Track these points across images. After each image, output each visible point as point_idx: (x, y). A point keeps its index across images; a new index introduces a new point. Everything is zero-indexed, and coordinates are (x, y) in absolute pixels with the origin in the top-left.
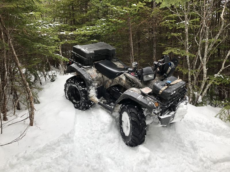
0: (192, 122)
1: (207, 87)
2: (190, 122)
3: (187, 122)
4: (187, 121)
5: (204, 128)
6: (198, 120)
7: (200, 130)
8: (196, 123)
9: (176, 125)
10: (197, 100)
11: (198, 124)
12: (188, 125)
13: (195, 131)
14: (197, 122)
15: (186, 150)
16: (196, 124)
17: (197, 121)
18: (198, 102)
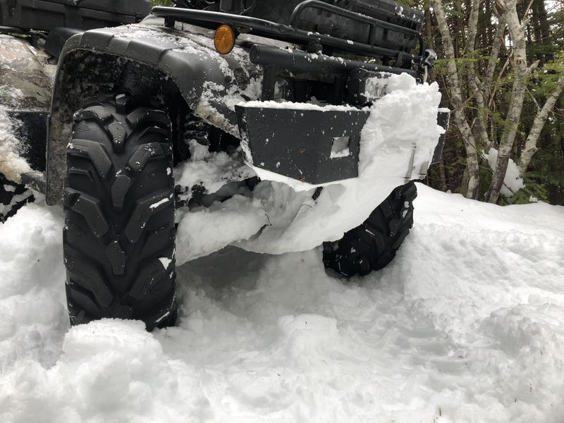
0: (484, 246)
1: (538, 123)
2: (475, 248)
3: (458, 247)
4: (462, 243)
5: (554, 271)
6: (516, 240)
7: (531, 286)
8: (511, 254)
9: (405, 267)
10: (501, 182)
11: (516, 257)
12: (470, 265)
13: (507, 291)
14: (513, 250)
15: (460, 361)
16: (510, 258)
17: (511, 244)
18: (504, 190)
